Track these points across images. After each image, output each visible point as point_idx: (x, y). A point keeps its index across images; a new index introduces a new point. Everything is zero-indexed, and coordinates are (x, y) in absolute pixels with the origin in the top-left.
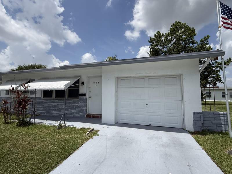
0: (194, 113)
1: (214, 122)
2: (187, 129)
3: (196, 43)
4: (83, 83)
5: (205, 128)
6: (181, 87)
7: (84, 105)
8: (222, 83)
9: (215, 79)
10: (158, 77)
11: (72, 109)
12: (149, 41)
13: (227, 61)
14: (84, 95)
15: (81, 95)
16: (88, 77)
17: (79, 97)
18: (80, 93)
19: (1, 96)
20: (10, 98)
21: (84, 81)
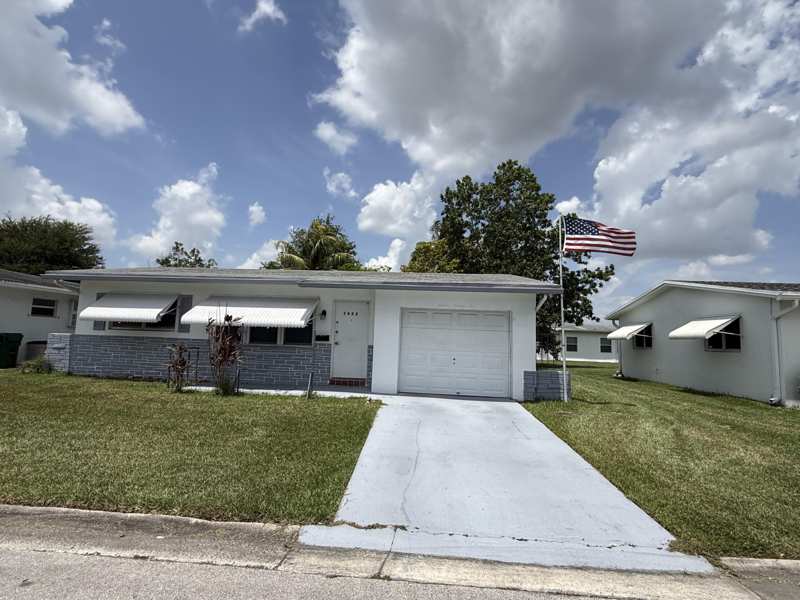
0: (525, 372)
1: (550, 386)
2: (514, 398)
4: (324, 313)
5: (538, 395)
6: (510, 331)
7: (326, 359)
8: (594, 318)
9: (582, 310)
10: (474, 313)
11: (296, 368)
12: (442, 197)
13: (607, 272)
14: (326, 338)
15: (319, 338)
16: (335, 301)
17: (313, 342)
18: (318, 334)
19: (77, 332)
20: (109, 338)
21: (325, 309)
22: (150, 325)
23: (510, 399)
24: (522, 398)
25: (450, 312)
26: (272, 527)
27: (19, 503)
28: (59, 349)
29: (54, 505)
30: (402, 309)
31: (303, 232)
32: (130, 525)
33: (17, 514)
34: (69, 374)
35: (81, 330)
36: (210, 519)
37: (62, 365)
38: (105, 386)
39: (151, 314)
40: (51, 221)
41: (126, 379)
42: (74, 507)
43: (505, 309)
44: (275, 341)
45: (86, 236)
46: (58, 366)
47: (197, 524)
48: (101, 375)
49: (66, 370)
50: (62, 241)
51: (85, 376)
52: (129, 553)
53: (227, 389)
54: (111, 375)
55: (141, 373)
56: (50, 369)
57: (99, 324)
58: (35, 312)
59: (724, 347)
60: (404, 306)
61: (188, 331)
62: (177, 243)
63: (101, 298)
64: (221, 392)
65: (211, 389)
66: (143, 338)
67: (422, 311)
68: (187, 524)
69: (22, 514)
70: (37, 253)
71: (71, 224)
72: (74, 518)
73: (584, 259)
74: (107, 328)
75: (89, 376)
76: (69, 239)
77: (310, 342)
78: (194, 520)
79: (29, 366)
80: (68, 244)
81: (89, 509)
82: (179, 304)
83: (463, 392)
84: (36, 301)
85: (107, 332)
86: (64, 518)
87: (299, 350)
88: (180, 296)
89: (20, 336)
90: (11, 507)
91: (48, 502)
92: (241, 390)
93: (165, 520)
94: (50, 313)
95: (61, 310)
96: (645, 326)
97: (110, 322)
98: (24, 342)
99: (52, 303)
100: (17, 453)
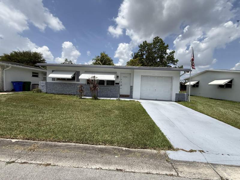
0: (176, 94)
1: (183, 97)
3: (167, 54)
5: (179, 100)
6: (172, 82)
10: (162, 77)
11: (110, 92)
12: (139, 46)
14: (118, 84)
15: (116, 84)
16: (121, 73)
17: (115, 84)
18: (116, 82)
19: (47, 81)
20: (57, 83)
21: (118, 75)
22: (68, 79)
23: (171, 101)
24: (175, 101)
25: (155, 77)
26: (155, 151)
27: (55, 141)
28: (43, 86)
29: (69, 142)
30: (142, 76)
31: (98, 57)
32: (101, 151)
33: (57, 146)
34: (46, 93)
35: (49, 80)
36: (129, 148)
37: (44, 90)
38: (60, 97)
39: (69, 76)
40: (31, 52)
41: (63, 94)
42: (77, 143)
43: (171, 76)
44: (104, 84)
45: (41, 56)
46: (43, 91)
47: (126, 150)
48: (55, 93)
49: (45, 92)
50: (36, 57)
51: (51, 94)
52: (112, 167)
53: (95, 98)
54: (58, 93)
55: (67, 93)
56: (41, 92)
57: (53, 79)
58: (33, 76)
59: (225, 87)
60: (142, 75)
61: (79, 81)
62: (66, 59)
63: (53, 71)
64: (94, 98)
65: (91, 97)
66: (66, 83)
67: (147, 76)
68: (122, 150)
69: (58, 146)
70: (29, 61)
71: (37, 53)
72: (79, 148)
73: (176, 64)
74: (56, 80)
75: (52, 94)
76: (37, 57)
77: (114, 85)
78: (124, 149)
79: (35, 91)
80: (37, 58)
81: (83, 144)
82: (76, 74)
83: (157, 99)
84: (33, 73)
85: (56, 81)
86: (75, 148)
87: (111, 87)
88: (76, 71)
89: (30, 82)
90: (53, 143)
91: (66, 140)
92: (98, 98)
93: (113, 148)
94: (37, 76)
95: (40, 75)
96: (197, 82)
97: (57, 78)
98: (31, 84)
99: (37, 73)
100: (46, 120)
